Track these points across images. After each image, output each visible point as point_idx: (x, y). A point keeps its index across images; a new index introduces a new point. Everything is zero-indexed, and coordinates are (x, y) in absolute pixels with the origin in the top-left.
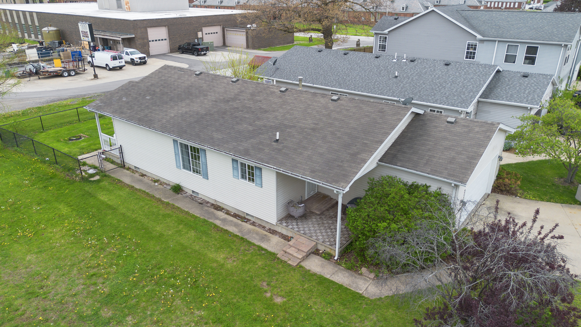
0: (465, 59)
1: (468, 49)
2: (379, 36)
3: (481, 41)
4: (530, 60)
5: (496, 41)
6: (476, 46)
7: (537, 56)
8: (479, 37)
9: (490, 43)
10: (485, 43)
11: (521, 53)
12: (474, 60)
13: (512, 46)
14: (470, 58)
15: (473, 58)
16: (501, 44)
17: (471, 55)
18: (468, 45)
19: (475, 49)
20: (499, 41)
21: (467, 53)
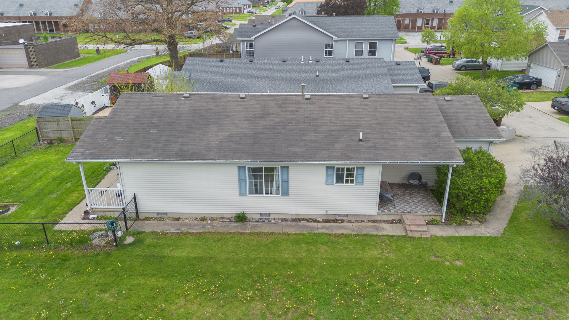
0: (325, 57)
1: (326, 48)
2: (246, 42)
3: (336, 41)
4: (373, 53)
5: (347, 40)
6: (332, 45)
7: (377, 49)
8: (335, 38)
9: (343, 42)
10: (339, 42)
11: (366, 49)
12: (332, 57)
13: (360, 43)
14: (329, 56)
15: (331, 55)
16: (351, 42)
17: (329, 53)
18: (326, 45)
19: (332, 48)
20: (349, 40)
21: (326, 51)
